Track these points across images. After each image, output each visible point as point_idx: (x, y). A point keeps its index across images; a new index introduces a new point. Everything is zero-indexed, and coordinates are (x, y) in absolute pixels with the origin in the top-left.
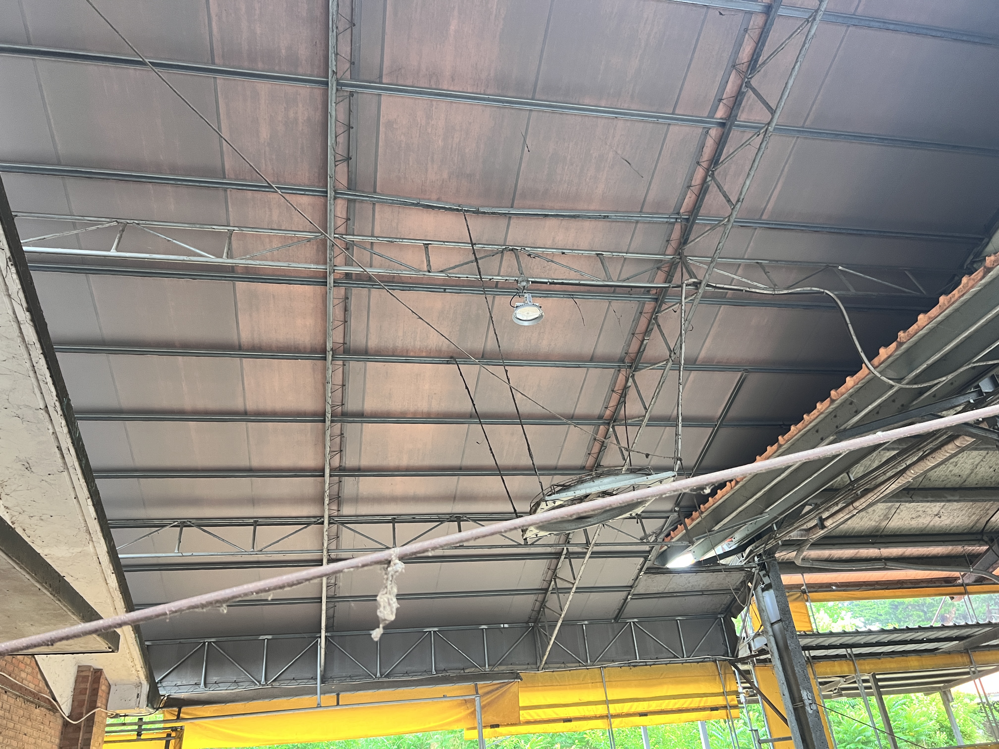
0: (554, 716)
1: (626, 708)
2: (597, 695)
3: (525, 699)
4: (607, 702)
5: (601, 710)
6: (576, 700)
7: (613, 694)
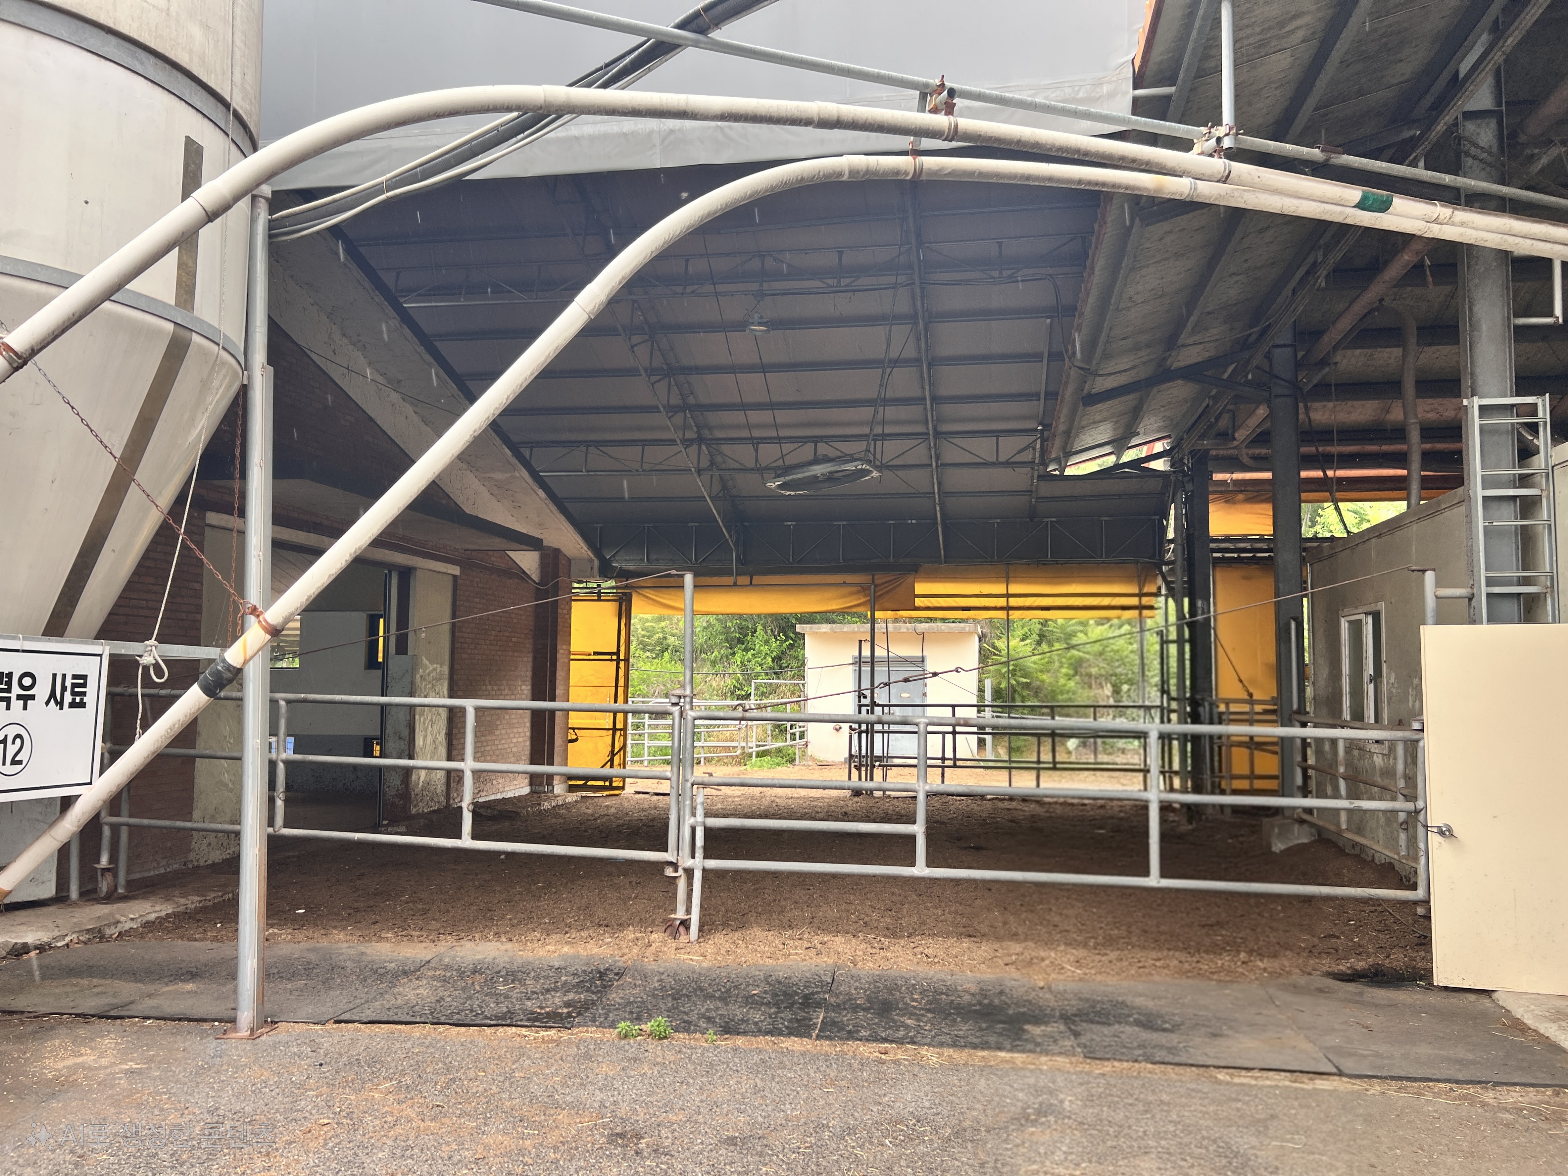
0: (954, 604)
1: (1029, 601)
2: (1000, 589)
3: (920, 588)
4: (1008, 596)
5: (1002, 602)
6: (978, 592)
7: (1014, 589)
